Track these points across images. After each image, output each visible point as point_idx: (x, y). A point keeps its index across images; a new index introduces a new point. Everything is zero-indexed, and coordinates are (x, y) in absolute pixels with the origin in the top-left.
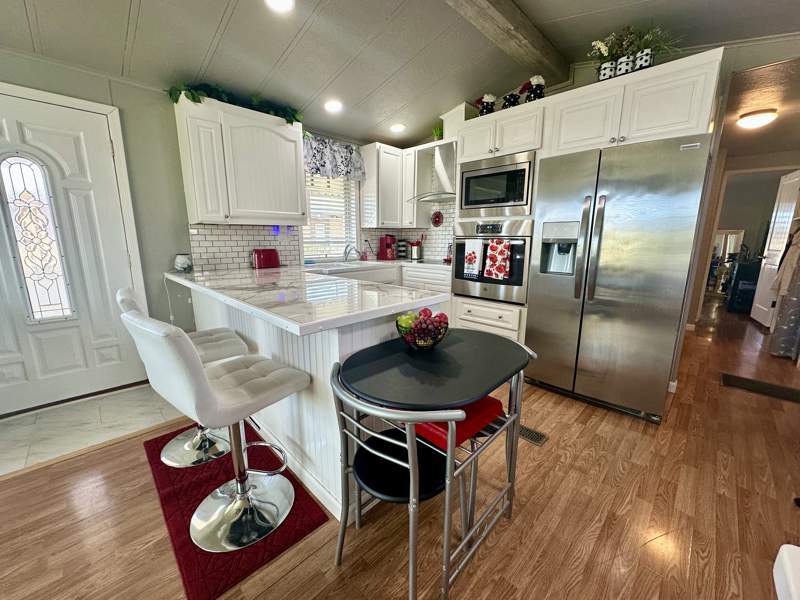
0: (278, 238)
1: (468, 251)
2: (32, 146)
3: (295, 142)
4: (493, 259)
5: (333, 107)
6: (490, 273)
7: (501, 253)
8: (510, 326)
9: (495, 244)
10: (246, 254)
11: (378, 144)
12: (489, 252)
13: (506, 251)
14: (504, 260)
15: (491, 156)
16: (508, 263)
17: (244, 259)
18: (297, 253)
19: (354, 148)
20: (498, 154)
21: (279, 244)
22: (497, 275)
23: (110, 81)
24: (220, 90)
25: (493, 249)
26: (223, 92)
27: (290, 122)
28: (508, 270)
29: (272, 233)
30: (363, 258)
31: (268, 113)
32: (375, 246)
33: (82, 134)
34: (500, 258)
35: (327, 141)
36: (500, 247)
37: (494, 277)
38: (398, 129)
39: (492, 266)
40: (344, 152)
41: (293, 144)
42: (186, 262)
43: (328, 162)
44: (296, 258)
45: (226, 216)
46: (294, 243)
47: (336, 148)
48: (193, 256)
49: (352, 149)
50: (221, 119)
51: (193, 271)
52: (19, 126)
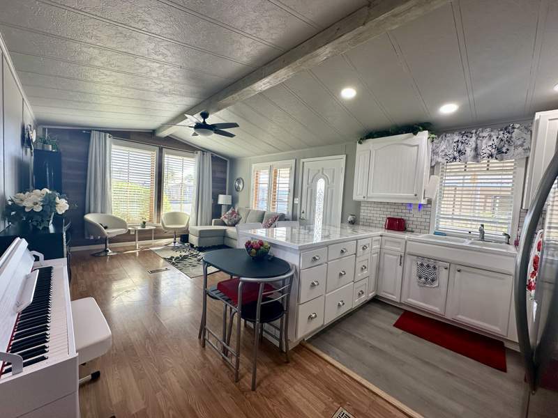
0: (412, 212)
2: (324, 175)
3: (418, 146)
5: (449, 109)
10: (385, 219)
11: (538, 115)
17: (384, 222)
18: (427, 224)
19: (517, 126)
21: (412, 217)
23: (346, 145)
27: (415, 134)
29: (408, 208)
31: (402, 133)
33: (336, 167)
35: (474, 131)
40: (498, 135)
42: (352, 219)
43: (468, 150)
44: (426, 228)
45: (364, 197)
46: (426, 217)
47: (485, 134)
48: (361, 217)
49: (513, 128)
50: (371, 148)
51: (359, 224)
52: (323, 169)
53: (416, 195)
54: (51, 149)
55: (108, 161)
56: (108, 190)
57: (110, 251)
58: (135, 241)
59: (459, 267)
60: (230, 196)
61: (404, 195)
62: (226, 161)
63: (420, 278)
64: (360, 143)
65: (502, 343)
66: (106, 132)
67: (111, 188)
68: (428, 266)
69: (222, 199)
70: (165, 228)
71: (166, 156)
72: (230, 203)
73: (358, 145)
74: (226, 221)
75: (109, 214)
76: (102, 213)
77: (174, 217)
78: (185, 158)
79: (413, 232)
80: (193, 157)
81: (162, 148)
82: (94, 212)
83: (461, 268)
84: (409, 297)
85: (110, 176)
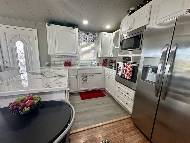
0: (73, 59)
1: (119, 67)
2: (21, 39)
3: (75, 33)
4: (126, 71)
5: (85, 22)
6: (124, 76)
7: (129, 69)
8: (131, 98)
9: (127, 65)
10: (63, 62)
11: (102, 32)
12: (125, 68)
13: (131, 68)
14: (130, 72)
15: (130, 31)
16: (131, 73)
17: (63, 63)
18: (78, 63)
19: (97, 34)
20: (132, 30)
21: (73, 61)
22: (127, 77)
23: (36, 24)
24: (55, 22)
25: (127, 67)
26: (56, 22)
27: (74, 28)
28: (131, 76)
29: (71, 57)
30: (98, 65)
31: (68, 26)
32: (102, 62)
33: (30, 35)
34: (128, 70)
35: (88, 33)
36: (129, 66)
37: (126, 77)
38: (108, 27)
39: (125, 73)
40: (93, 36)
41: (75, 34)
42: (48, 64)
43: (87, 38)
44: (77, 64)
45: (55, 53)
46: (77, 60)
47: (90, 35)
48: (51, 62)
49: (96, 35)
50: (55, 29)
51: (51, 66)
52: (19, 35)
53: (76, 53)
59: (92, 75)
61: (70, 52)
63: (83, 81)
64: (48, 25)
65: (100, 90)
68: (85, 76)
73: (47, 26)
79: (73, 66)
83: (92, 74)
84: (80, 88)
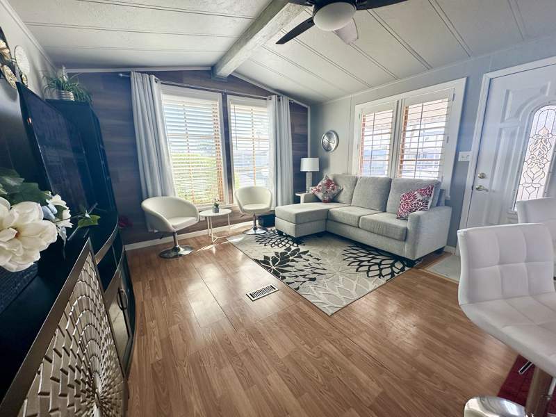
54: (73, 99)
55: (159, 120)
56: (166, 161)
57: (182, 249)
58: (207, 228)
60: (317, 160)
62: (306, 109)
66: (150, 73)
67: (169, 161)
69: (308, 165)
70: (244, 211)
71: (232, 106)
72: (317, 169)
74: (320, 195)
75: (172, 196)
76: (163, 195)
77: (250, 194)
78: (254, 108)
80: (266, 107)
81: (226, 94)
82: (154, 196)
85: (166, 142)
